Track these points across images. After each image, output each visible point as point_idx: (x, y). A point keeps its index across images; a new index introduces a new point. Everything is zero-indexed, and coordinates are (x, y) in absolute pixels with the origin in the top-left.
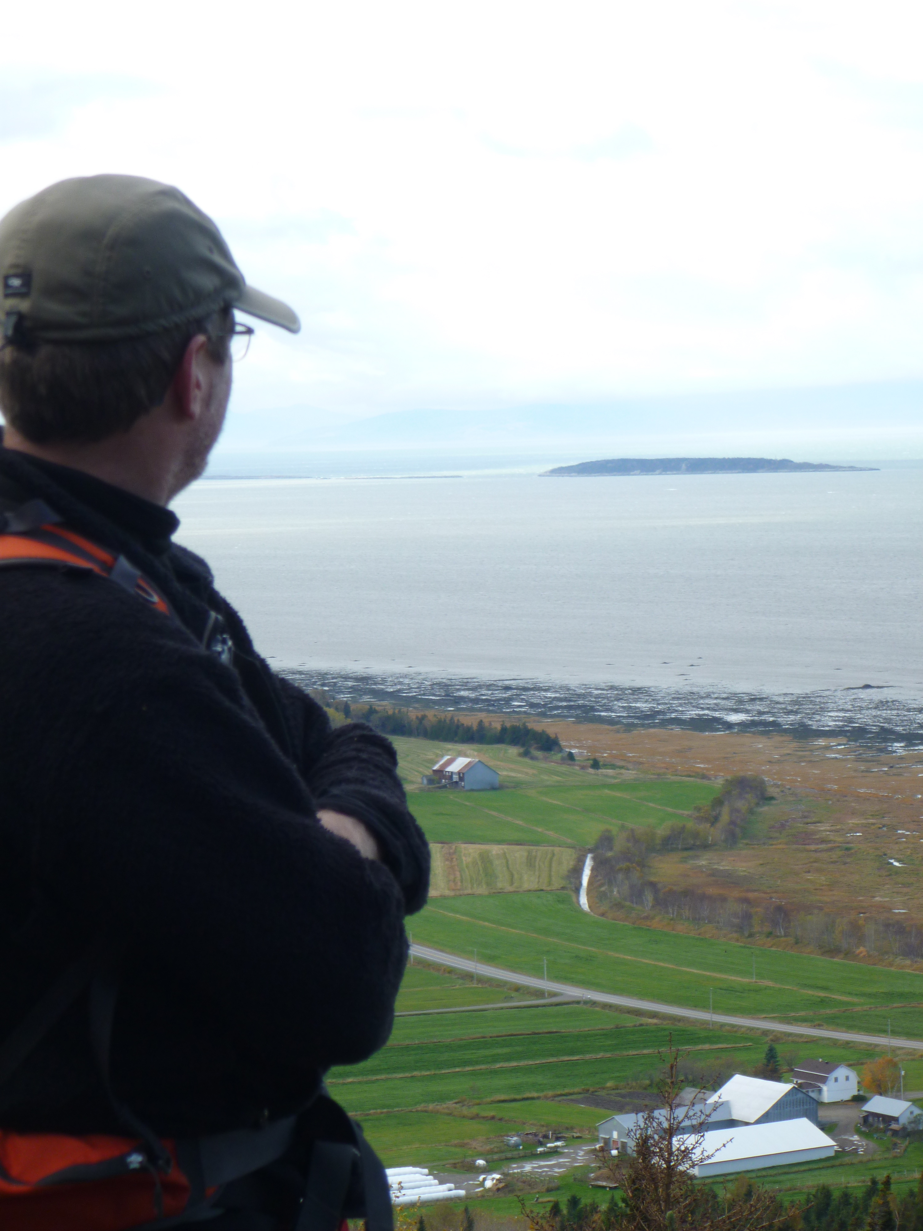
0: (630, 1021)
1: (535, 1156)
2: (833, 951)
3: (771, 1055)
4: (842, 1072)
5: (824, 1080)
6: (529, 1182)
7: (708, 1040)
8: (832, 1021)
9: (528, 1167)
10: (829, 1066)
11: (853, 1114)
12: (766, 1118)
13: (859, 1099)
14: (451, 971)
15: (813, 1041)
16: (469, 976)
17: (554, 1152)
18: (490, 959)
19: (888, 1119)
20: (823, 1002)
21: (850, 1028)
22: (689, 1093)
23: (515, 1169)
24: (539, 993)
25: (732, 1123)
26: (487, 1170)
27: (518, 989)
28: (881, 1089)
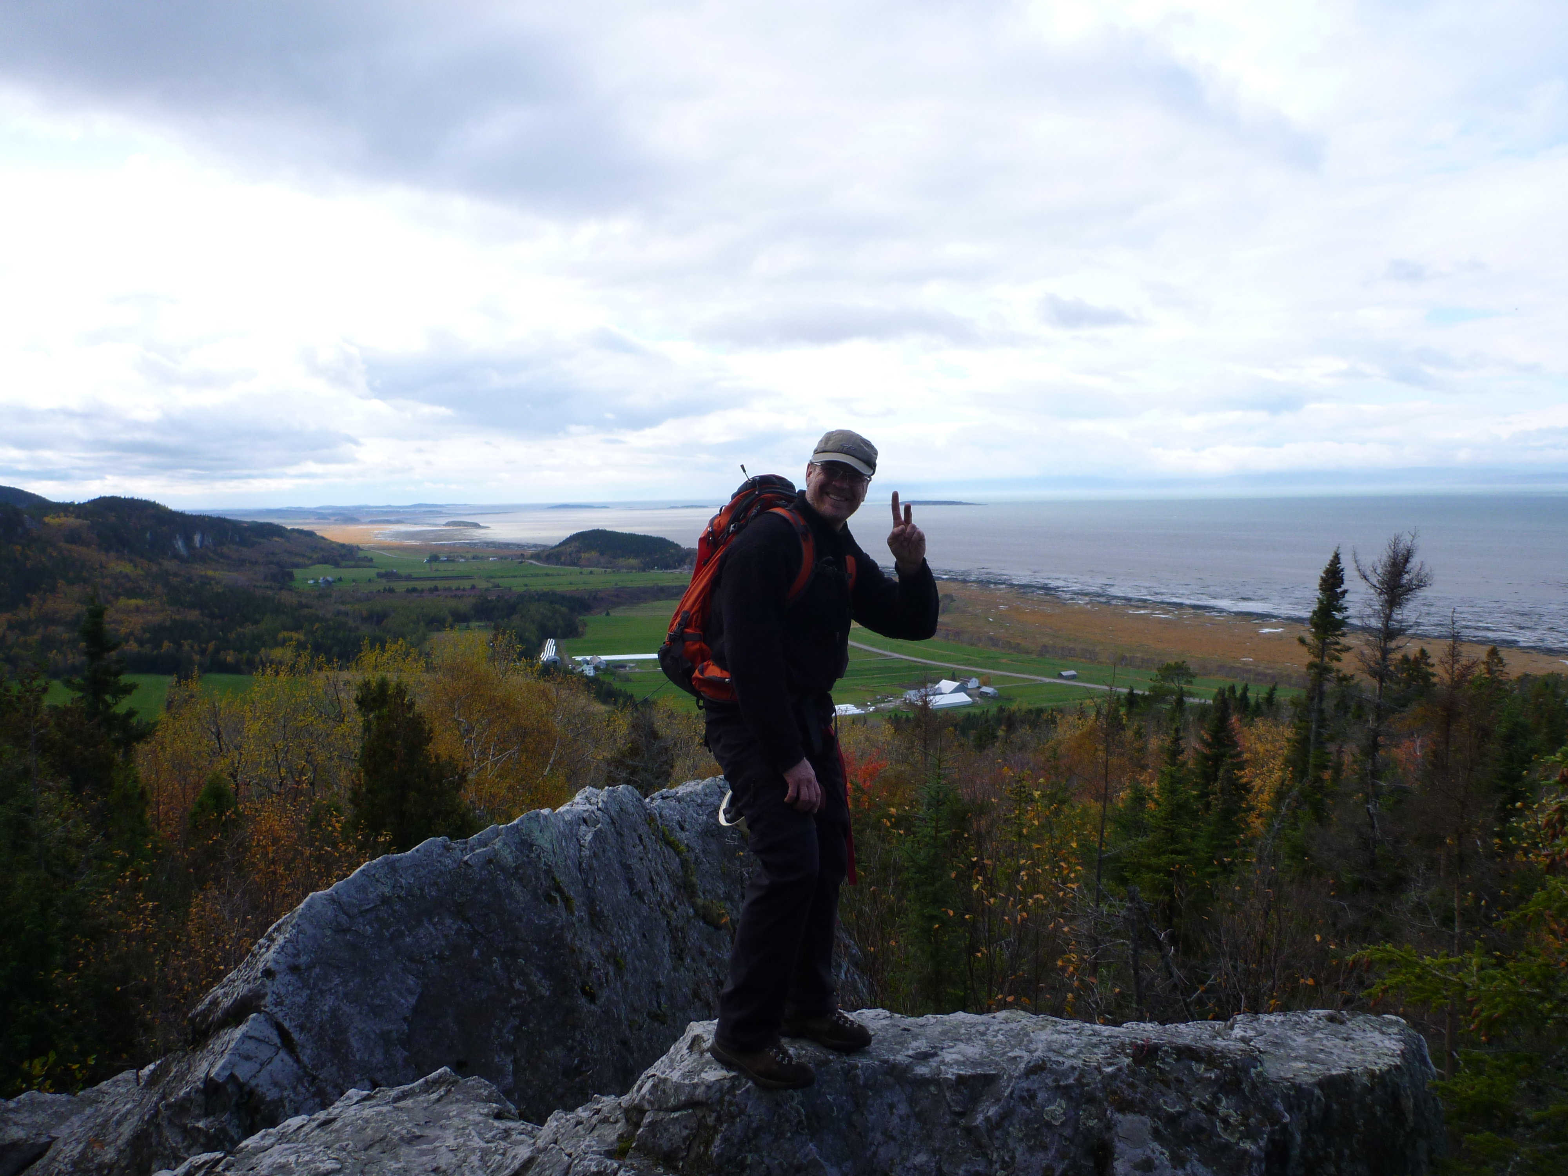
1: (884, 702)
4: (974, 679)
5: (968, 682)
7: (935, 669)
8: (971, 665)
9: (882, 705)
10: (970, 678)
11: (977, 692)
12: (952, 692)
13: (979, 688)
14: (861, 649)
15: (966, 670)
16: (866, 650)
17: (890, 701)
19: (987, 694)
20: (969, 659)
21: (976, 667)
23: (879, 706)
24: (886, 656)
25: (942, 694)
26: (871, 706)
28: (985, 684)
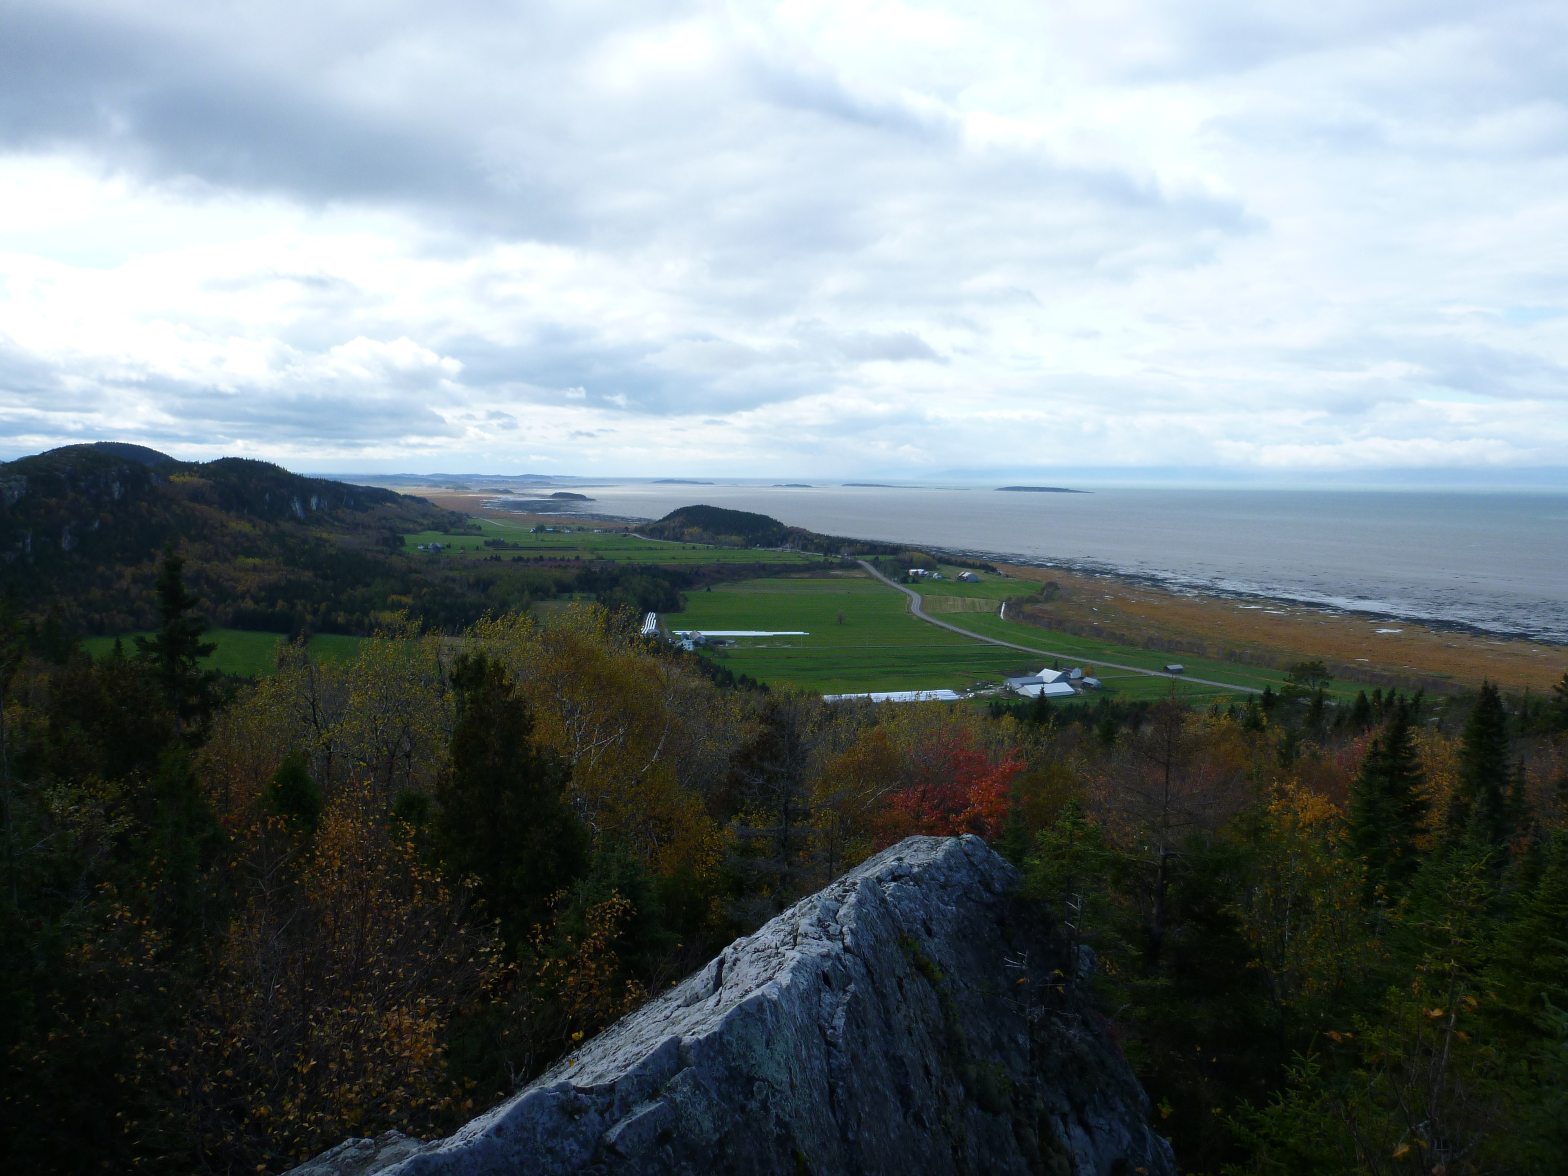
0: (1014, 651)
1: (984, 689)
2: (1075, 634)
3: (1056, 664)
4: (1077, 670)
5: (1071, 672)
6: (982, 697)
7: (1038, 658)
8: (1073, 655)
9: (982, 692)
10: (1073, 668)
11: (1079, 682)
12: (1054, 682)
13: (1082, 678)
15: (1068, 660)
16: (967, 636)
17: (990, 688)
18: (973, 631)
19: (1090, 684)
20: (1072, 649)
22: (1031, 673)
23: (979, 692)
24: (988, 642)
25: (1043, 683)
26: (970, 692)
27: (981, 640)
28: (1088, 675)
